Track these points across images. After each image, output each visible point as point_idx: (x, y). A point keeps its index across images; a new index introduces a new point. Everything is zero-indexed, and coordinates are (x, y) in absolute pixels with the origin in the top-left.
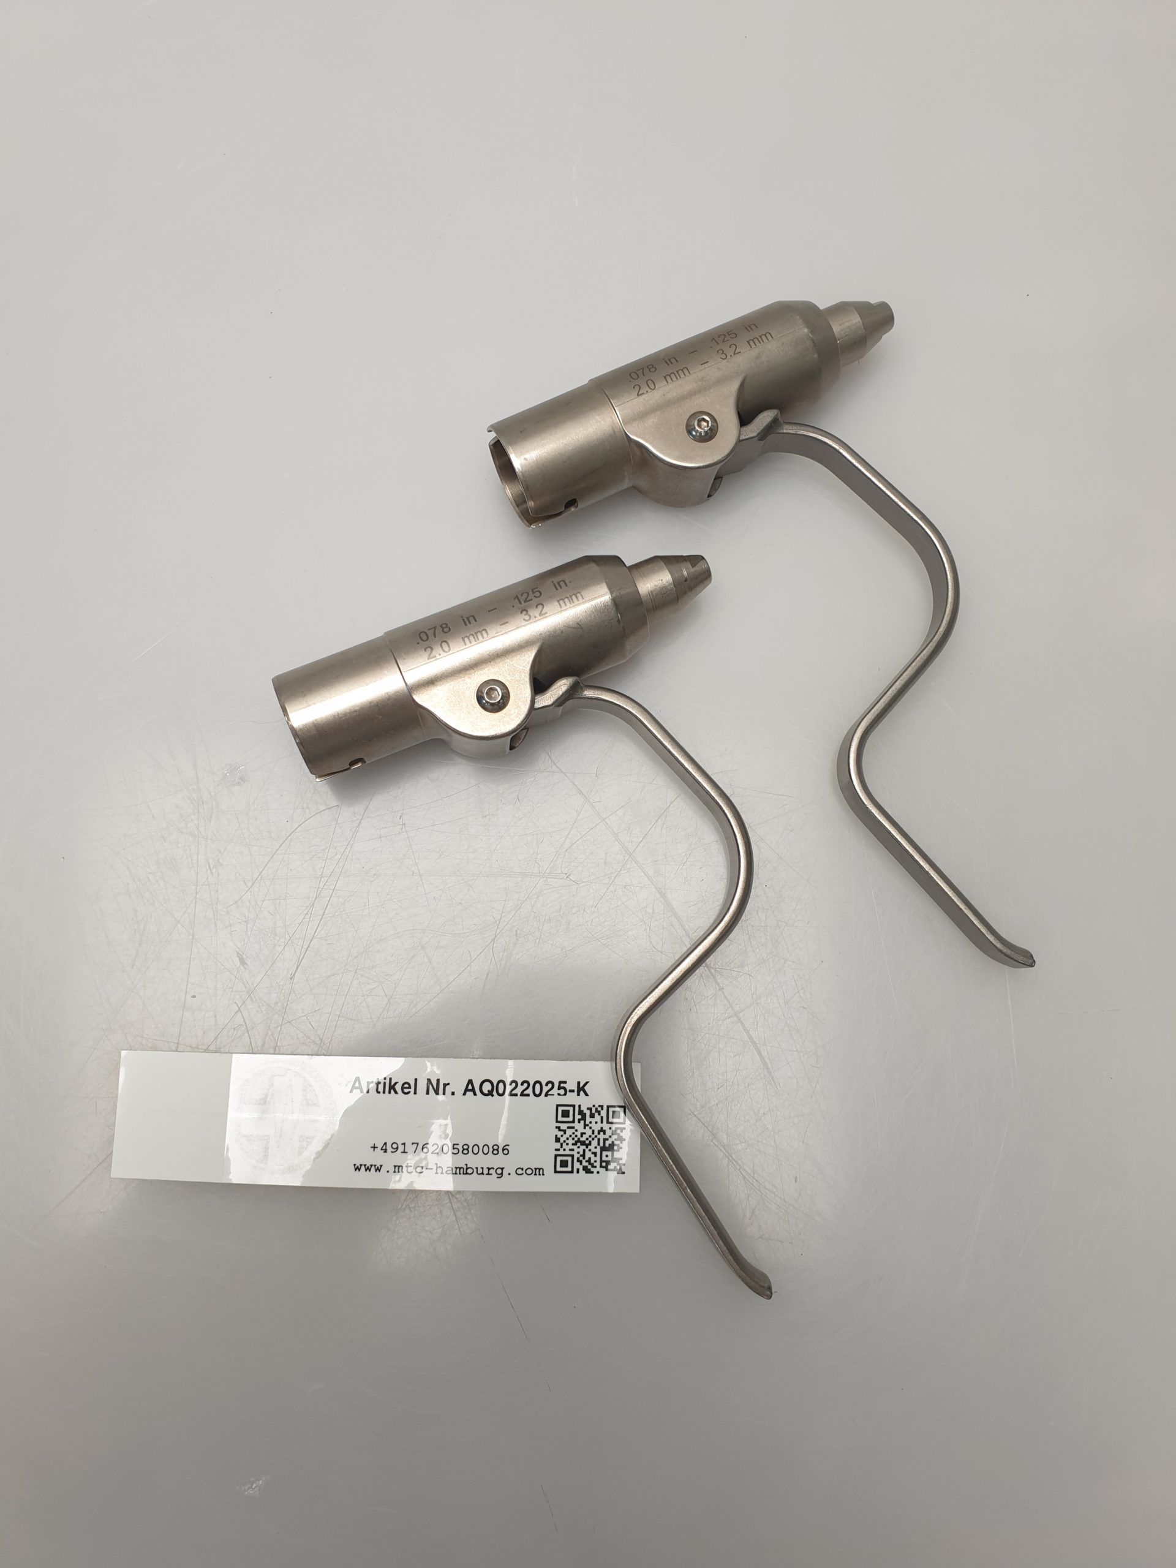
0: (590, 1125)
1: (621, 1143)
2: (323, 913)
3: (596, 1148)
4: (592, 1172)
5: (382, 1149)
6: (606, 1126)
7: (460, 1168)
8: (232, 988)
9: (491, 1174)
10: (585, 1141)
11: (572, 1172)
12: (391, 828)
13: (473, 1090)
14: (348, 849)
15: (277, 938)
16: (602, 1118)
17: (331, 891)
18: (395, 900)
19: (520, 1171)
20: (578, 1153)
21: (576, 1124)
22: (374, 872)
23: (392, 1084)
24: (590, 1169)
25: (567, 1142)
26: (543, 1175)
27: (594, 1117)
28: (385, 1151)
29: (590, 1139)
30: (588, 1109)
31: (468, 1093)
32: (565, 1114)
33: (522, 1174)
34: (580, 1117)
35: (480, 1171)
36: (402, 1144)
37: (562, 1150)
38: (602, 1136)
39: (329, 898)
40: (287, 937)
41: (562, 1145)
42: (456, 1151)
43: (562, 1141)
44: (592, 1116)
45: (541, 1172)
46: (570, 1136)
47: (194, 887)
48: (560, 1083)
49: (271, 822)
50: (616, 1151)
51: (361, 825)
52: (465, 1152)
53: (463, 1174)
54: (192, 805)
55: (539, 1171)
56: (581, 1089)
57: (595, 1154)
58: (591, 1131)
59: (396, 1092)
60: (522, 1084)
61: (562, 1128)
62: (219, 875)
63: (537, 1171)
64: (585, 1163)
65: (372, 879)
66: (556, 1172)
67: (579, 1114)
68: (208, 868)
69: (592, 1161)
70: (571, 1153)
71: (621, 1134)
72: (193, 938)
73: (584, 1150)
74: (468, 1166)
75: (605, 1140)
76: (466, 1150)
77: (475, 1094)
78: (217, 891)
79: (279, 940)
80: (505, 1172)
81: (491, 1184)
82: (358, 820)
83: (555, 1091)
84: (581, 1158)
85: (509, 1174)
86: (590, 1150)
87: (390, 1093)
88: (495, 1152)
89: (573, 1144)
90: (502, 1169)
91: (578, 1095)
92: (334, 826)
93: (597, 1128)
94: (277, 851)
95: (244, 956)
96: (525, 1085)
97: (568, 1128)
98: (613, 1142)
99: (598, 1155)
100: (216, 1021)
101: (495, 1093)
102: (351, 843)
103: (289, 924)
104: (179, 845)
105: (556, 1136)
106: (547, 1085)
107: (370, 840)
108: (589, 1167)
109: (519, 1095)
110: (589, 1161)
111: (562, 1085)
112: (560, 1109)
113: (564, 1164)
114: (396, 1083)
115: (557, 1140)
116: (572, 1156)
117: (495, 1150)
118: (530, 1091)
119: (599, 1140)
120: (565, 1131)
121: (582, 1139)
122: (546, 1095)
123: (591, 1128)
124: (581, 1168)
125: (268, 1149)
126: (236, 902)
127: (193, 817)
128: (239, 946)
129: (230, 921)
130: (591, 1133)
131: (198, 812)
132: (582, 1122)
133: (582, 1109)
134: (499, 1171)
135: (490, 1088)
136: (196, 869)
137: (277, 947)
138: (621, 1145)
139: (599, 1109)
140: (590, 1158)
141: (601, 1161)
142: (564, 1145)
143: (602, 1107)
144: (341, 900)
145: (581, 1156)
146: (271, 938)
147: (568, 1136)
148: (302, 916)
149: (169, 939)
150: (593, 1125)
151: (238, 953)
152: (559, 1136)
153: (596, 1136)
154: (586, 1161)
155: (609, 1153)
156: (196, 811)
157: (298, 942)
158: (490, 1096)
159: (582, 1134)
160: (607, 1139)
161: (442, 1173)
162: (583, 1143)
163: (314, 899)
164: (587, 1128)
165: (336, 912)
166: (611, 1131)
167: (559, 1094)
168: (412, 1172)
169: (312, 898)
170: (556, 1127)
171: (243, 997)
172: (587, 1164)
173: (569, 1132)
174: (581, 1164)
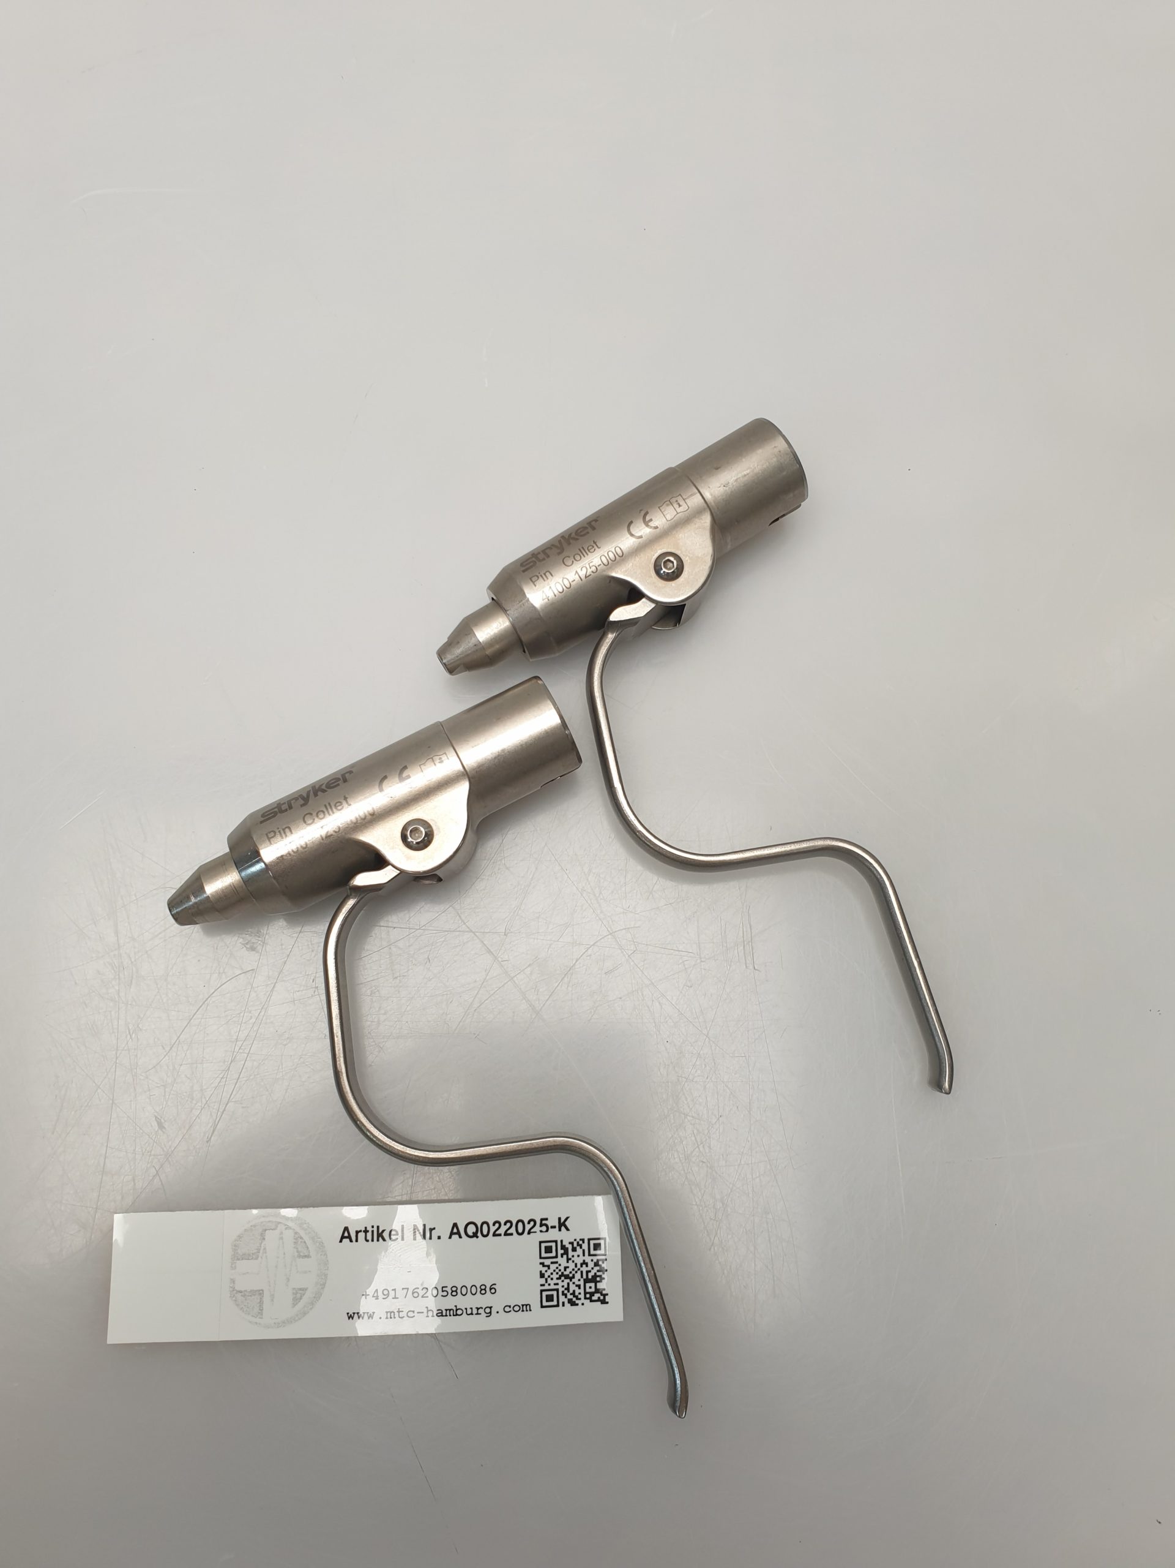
0: (573, 1259)
1: (604, 1274)
2: (238, 1077)
3: (579, 1280)
4: (577, 1305)
5: (373, 1297)
6: (588, 1259)
7: (450, 1310)
8: (151, 1152)
9: (480, 1314)
10: (568, 1275)
11: (558, 1305)
12: (304, 992)
13: (458, 1233)
14: (263, 1013)
15: (194, 1102)
16: (584, 1251)
17: (246, 1055)
18: (307, 1063)
19: (508, 1309)
20: (563, 1286)
21: (559, 1259)
22: (287, 1036)
23: (380, 1231)
24: (575, 1302)
25: (551, 1276)
26: (530, 1310)
27: (576, 1251)
28: (377, 1298)
29: (573, 1272)
30: (570, 1243)
31: (453, 1236)
32: (548, 1250)
33: (510, 1311)
34: (562, 1251)
35: (469, 1311)
36: (393, 1290)
37: (547, 1285)
38: (584, 1269)
39: (243, 1062)
40: (204, 1101)
41: (546, 1280)
42: (445, 1293)
43: (546, 1276)
44: (574, 1250)
45: (528, 1308)
46: (554, 1271)
47: (114, 1052)
48: (542, 1220)
49: (188, 986)
50: (599, 1282)
51: (275, 989)
52: (454, 1293)
53: (454, 1315)
54: (113, 971)
55: (526, 1307)
56: (562, 1224)
57: (579, 1286)
58: (574, 1264)
59: (384, 1240)
60: (505, 1224)
61: (546, 1264)
62: (138, 1039)
63: (525, 1307)
64: (570, 1296)
65: (285, 1042)
66: (542, 1307)
67: (562, 1249)
68: (128, 1033)
69: (577, 1294)
70: (556, 1287)
71: (603, 1265)
72: (113, 1103)
73: (568, 1284)
74: (458, 1308)
75: (588, 1272)
76: (454, 1292)
77: (460, 1237)
78: (136, 1056)
79: (196, 1104)
80: (494, 1311)
81: (479, 1323)
82: (272, 983)
83: (537, 1228)
84: (566, 1292)
85: (498, 1312)
86: (574, 1283)
87: (378, 1240)
88: (483, 1292)
89: (557, 1279)
90: (491, 1308)
91: (560, 1230)
92: (249, 990)
93: (579, 1261)
94: (194, 1015)
95: (162, 1120)
96: (508, 1225)
97: (552, 1263)
98: (595, 1273)
99: (582, 1287)
100: (135, 1184)
101: (479, 1234)
102: (265, 1006)
103: (205, 1087)
104: (100, 1011)
105: (541, 1272)
106: (529, 1223)
107: (284, 1003)
108: (574, 1299)
109: (503, 1234)
110: (573, 1294)
111: (544, 1222)
112: (543, 1245)
113: (550, 1298)
114: (383, 1231)
115: (542, 1275)
116: (557, 1290)
117: (483, 1290)
118: (513, 1230)
119: (582, 1272)
120: (549, 1267)
121: (565, 1273)
122: (529, 1233)
123: (573, 1261)
124: (566, 1301)
125: (263, 1303)
126: (154, 1067)
127: (113, 982)
128: (158, 1111)
129: (148, 1085)
130: (574, 1267)
131: (119, 978)
132: (565, 1256)
133: (564, 1244)
134: (488, 1310)
135: (474, 1230)
136: (116, 1034)
137: (194, 1111)
138: (603, 1276)
139: (581, 1242)
140: (574, 1291)
141: (585, 1293)
142: (549, 1279)
143: (583, 1240)
144: (255, 1063)
145: (566, 1289)
146: (188, 1102)
147: (552, 1271)
148: (218, 1080)
149: (89, 1104)
150: (576, 1259)
151: (156, 1117)
152: (543, 1272)
153: (579, 1269)
154: (571, 1294)
155: (593, 1285)
156: (117, 977)
157: (214, 1106)
158: (475, 1238)
159: (565, 1268)
160: (590, 1271)
161: (433, 1316)
162: (567, 1277)
163: (229, 1063)
164: (570, 1262)
165: (250, 1076)
166: (593, 1263)
167: (541, 1231)
168: (404, 1317)
169: (228, 1062)
170: (541, 1263)
171: (161, 1161)
172: (571, 1297)
173: (553, 1267)
174: (566, 1297)
